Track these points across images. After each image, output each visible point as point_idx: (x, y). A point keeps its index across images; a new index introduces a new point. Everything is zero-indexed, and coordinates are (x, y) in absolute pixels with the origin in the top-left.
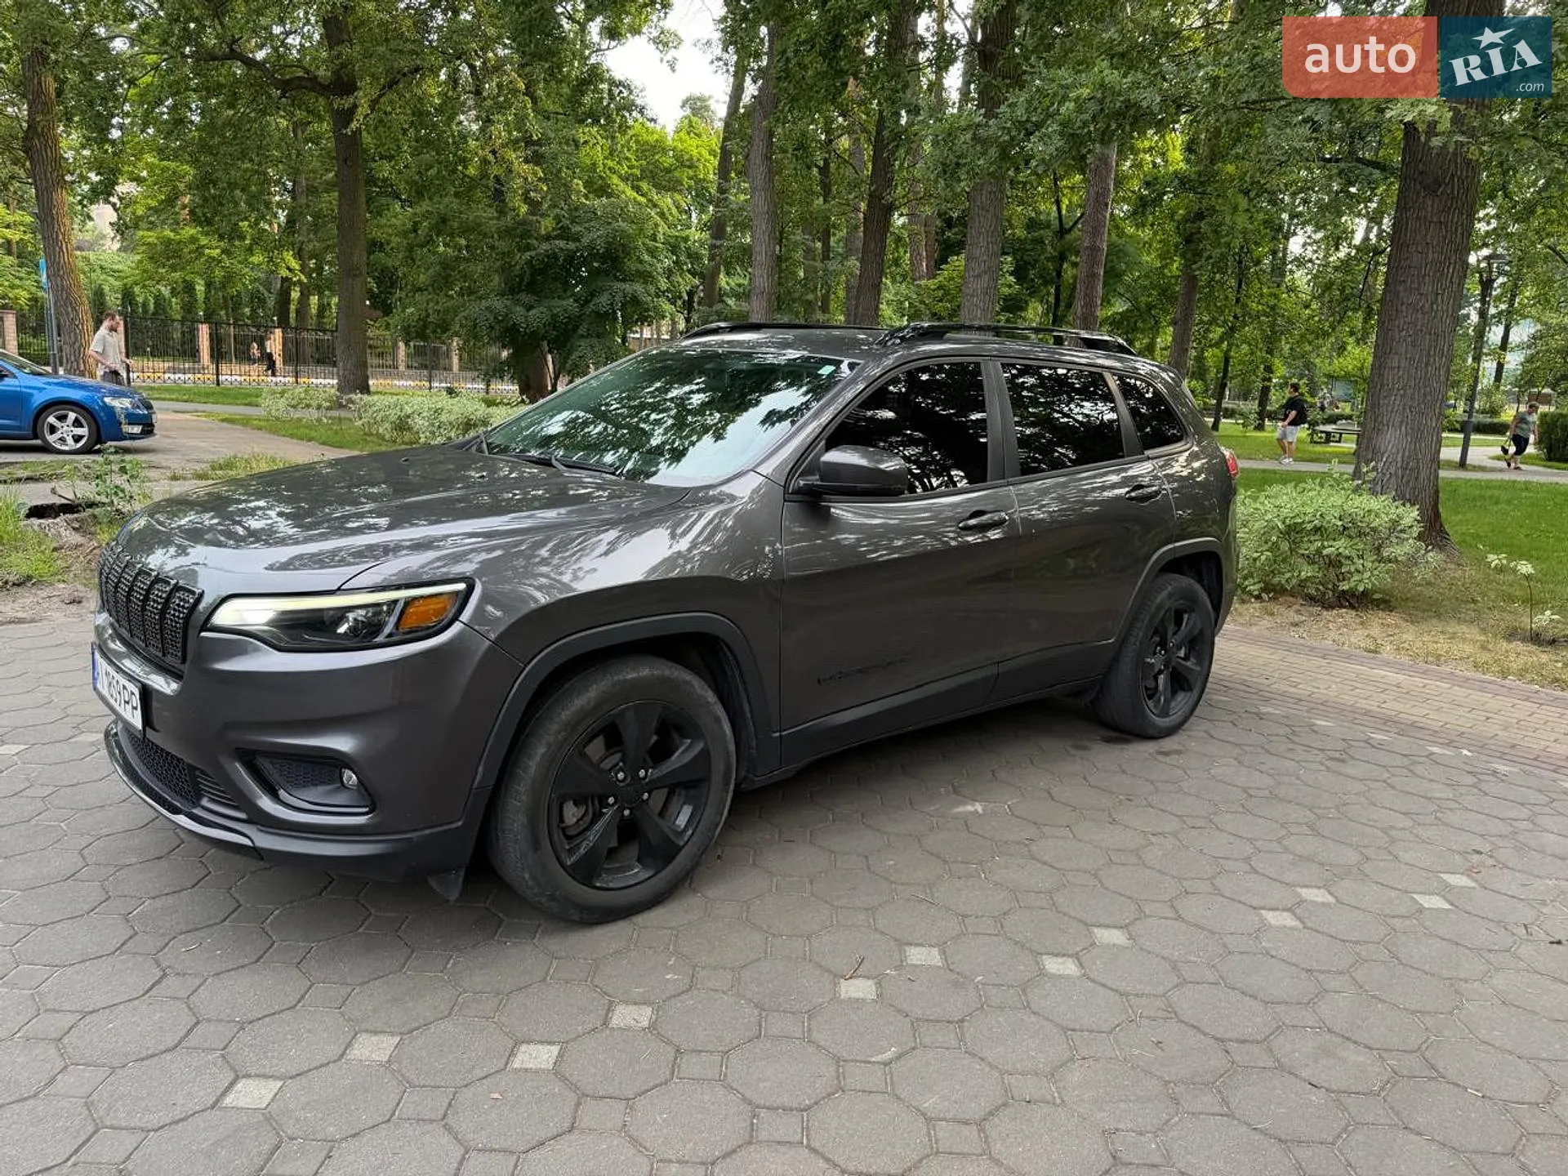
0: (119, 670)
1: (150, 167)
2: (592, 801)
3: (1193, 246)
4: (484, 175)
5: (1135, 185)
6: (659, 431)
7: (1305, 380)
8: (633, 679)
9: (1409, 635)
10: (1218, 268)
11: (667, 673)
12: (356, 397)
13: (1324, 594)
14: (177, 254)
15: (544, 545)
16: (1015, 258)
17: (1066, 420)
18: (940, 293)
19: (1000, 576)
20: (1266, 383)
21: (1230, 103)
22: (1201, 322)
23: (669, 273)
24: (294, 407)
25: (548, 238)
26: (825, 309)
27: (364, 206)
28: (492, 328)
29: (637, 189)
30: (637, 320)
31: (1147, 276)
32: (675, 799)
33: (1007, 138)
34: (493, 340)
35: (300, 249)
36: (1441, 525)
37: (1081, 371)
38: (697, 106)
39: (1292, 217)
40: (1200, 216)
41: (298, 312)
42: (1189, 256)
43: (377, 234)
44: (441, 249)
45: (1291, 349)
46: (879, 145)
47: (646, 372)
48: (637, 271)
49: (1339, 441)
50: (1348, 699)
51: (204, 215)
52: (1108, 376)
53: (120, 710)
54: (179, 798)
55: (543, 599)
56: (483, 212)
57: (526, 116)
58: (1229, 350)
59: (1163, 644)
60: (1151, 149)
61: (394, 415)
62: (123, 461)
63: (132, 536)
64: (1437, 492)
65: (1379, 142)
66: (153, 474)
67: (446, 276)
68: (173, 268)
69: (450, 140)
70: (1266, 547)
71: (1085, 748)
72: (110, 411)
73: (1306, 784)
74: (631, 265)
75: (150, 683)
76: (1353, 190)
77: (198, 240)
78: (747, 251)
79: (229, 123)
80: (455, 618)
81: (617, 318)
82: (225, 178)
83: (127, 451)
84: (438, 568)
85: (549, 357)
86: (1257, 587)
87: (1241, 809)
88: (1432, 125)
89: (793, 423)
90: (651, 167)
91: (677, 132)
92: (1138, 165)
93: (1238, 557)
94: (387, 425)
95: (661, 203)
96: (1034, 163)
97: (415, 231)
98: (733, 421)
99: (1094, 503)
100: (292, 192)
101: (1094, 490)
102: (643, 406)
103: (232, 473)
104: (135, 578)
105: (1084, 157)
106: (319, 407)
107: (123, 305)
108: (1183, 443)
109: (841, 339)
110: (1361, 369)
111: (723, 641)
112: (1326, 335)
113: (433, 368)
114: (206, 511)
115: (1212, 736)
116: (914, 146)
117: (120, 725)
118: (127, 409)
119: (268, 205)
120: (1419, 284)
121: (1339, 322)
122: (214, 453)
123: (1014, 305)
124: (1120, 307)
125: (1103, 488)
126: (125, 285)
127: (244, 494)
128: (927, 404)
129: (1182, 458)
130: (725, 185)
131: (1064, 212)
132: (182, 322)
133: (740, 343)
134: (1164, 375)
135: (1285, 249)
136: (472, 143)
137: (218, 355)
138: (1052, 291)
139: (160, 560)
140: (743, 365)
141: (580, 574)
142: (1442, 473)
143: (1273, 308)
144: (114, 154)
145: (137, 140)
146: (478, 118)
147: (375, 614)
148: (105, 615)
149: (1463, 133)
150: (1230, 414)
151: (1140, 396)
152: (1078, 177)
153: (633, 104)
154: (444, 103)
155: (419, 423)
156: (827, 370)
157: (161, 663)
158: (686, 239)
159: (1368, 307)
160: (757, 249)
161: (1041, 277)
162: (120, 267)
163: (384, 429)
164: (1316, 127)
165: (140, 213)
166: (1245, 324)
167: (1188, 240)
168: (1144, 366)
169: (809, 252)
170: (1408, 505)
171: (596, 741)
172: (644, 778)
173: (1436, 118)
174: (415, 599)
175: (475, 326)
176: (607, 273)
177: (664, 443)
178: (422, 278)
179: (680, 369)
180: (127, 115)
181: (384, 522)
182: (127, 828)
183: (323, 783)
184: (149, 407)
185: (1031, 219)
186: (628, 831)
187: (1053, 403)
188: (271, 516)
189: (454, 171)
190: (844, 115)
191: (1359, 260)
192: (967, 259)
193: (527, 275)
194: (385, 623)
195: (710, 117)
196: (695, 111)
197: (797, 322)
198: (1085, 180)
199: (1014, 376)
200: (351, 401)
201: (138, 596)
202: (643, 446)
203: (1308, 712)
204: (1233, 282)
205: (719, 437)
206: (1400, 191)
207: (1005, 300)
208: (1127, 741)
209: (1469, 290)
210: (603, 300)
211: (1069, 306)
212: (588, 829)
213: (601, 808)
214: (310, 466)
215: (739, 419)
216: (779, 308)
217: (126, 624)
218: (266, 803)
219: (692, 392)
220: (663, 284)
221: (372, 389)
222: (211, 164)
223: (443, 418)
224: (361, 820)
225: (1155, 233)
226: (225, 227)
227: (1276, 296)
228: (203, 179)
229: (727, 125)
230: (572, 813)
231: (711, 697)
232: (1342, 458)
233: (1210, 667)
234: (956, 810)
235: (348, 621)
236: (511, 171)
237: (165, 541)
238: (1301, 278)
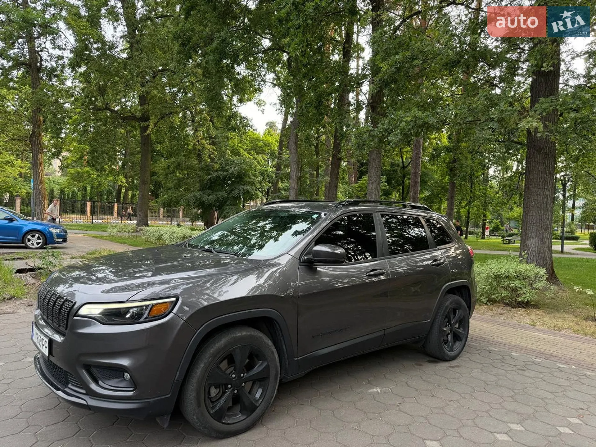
0: (42, 332)
1: (74, 147)
2: (222, 386)
3: (453, 172)
4: (194, 149)
5: (430, 150)
6: (254, 238)
7: (499, 220)
8: (240, 336)
9: (547, 318)
10: (463, 179)
11: (253, 333)
12: (143, 228)
13: (512, 303)
14: (81, 177)
15: (209, 282)
16: (387, 177)
17: (408, 235)
18: (360, 189)
19: (384, 294)
20: (485, 221)
21: (462, 122)
22: (458, 199)
23: (260, 182)
24: (120, 232)
25: (217, 171)
26: (317, 194)
27: (150, 159)
28: (195, 202)
29: (249, 153)
30: (249, 199)
31: (436, 183)
32: (255, 386)
33: (381, 135)
34: (195, 207)
35: (126, 175)
36: (555, 275)
37: (413, 217)
38: (271, 125)
39: (489, 161)
40: (455, 161)
41: (124, 197)
42: (452, 176)
43: (154, 169)
44: (178, 174)
45: (493, 209)
46: (336, 138)
47: (250, 217)
48: (249, 182)
49: (514, 243)
50: (524, 344)
51: (92, 162)
52: (421, 219)
53: (41, 348)
54: (60, 384)
55: (206, 304)
56: (194, 161)
57: (210, 129)
58: (469, 209)
59: (449, 322)
60: (435, 138)
61: (157, 234)
62: (53, 252)
63: (52, 280)
64: (552, 263)
65: (519, 135)
66: (65, 256)
67: (179, 184)
68: (80, 182)
69: (183, 137)
70: (488, 284)
71: (421, 365)
72: (51, 233)
73: (510, 380)
74: (247, 179)
75: (53, 338)
76: (511, 151)
77: (89, 172)
78: (288, 174)
79: (103, 131)
80: (171, 311)
81: (241, 199)
82: (101, 150)
83: (55, 248)
84: (167, 291)
85: (216, 213)
86: (486, 300)
87: (483, 390)
88: (536, 129)
89: (303, 235)
90: (255, 146)
91: (264, 134)
92: (431, 144)
93: (476, 287)
94: (154, 238)
95: (258, 158)
96: (391, 144)
97: (168, 168)
98: (281, 235)
99: (420, 266)
100: (124, 155)
101: (420, 261)
102: (248, 229)
103: (94, 256)
104: (51, 297)
105: (409, 142)
106: (129, 232)
107: (60, 195)
108: (452, 244)
109: (322, 205)
110: (520, 216)
111: (275, 320)
112: (505, 204)
113: (173, 217)
114: (82, 270)
115: (471, 360)
116: (348, 138)
117: (40, 354)
118: (57, 233)
119: (115, 159)
120: (537, 185)
121: (510, 199)
122: (88, 248)
123: (387, 193)
124: (427, 193)
125: (423, 261)
126: (62, 188)
127: (98, 264)
128: (356, 229)
129: (453, 249)
130: (281, 152)
131: (404, 160)
132: (81, 201)
133: (285, 207)
134: (443, 219)
135: (488, 172)
136: (191, 138)
137: (93, 212)
138: (401, 188)
139: (61, 289)
140: (285, 214)
141: (222, 293)
142: (554, 255)
143: (485, 194)
144: (62, 142)
145: (70, 137)
146: (193, 129)
147: (140, 310)
148: (39, 310)
149: (548, 132)
150: (471, 233)
151: (435, 226)
152: (408, 148)
153: (249, 124)
154: (181, 124)
155: (166, 237)
156: (315, 216)
157: (58, 330)
158: (267, 171)
159: (520, 193)
160: (292, 174)
161: (397, 183)
162: (61, 181)
163: (153, 240)
164: (494, 130)
165: (69, 162)
166: (474, 200)
167: (451, 170)
168: (435, 215)
169: (311, 175)
170: (541, 267)
171: (224, 362)
172: (243, 376)
173: (537, 126)
174: (157, 304)
175: (189, 202)
176: (238, 182)
177: (256, 243)
178: (171, 185)
179: (262, 215)
180: (68, 128)
181: (150, 274)
182: (39, 397)
183: (116, 378)
184: (66, 232)
185: (392, 163)
186: (236, 399)
187: (403, 229)
188: (106, 272)
189: (184, 148)
190: (323, 127)
191: (516, 177)
192: (369, 177)
193: (209, 184)
194: (144, 313)
195: (276, 129)
196: (271, 127)
197: (307, 199)
198: (411, 149)
199: (387, 219)
200: (141, 229)
201: (51, 304)
202: (248, 243)
203: (508, 349)
204: (469, 185)
205: (276, 240)
206: (527, 152)
207: (384, 191)
208: (436, 362)
209: (558, 187)
210: (236, 192)
211: (408, 193)
212: (220, 398)
213: (225, 389)
214: (124, 253)
215: (284, 234)
216: (301, 194)
217: (46, 314)
218: (93, 386)
219: (267, 224)
220: (258, 186)
221: (149, 225)
222: (96, 146)
223: (175, 235)
224: (130, 394)
225: (439, 168)
226: (99, 167)
227: (486, 190)
228: (93, 150)
229: (282, 132)
230: (214, 392)
231: (270, 343)
232: (515, 250)
233: (468, 332)
234: (369, 391)
235: (130, 313)
236: (204, 148)
237: (64, 282)
238: (494, 183)
